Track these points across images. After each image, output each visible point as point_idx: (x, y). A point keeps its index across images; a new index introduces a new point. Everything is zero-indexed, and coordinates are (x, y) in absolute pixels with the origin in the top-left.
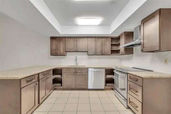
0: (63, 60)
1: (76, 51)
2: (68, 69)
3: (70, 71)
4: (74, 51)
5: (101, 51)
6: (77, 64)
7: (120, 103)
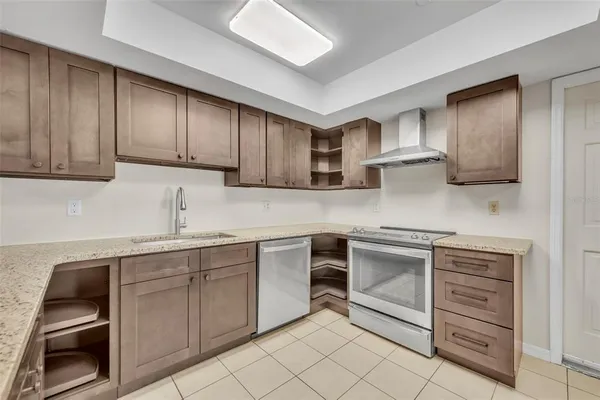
1: (184, 159)
5: (286, 173)
7: (394, 347)
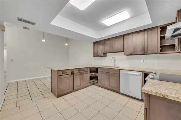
0: (103, 61)
2: (102, 68)
3: (104, 71)
4: (110, 52)
5: (142, 49)
6: (115, 65)
